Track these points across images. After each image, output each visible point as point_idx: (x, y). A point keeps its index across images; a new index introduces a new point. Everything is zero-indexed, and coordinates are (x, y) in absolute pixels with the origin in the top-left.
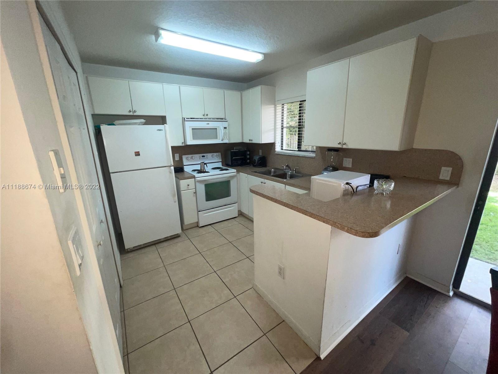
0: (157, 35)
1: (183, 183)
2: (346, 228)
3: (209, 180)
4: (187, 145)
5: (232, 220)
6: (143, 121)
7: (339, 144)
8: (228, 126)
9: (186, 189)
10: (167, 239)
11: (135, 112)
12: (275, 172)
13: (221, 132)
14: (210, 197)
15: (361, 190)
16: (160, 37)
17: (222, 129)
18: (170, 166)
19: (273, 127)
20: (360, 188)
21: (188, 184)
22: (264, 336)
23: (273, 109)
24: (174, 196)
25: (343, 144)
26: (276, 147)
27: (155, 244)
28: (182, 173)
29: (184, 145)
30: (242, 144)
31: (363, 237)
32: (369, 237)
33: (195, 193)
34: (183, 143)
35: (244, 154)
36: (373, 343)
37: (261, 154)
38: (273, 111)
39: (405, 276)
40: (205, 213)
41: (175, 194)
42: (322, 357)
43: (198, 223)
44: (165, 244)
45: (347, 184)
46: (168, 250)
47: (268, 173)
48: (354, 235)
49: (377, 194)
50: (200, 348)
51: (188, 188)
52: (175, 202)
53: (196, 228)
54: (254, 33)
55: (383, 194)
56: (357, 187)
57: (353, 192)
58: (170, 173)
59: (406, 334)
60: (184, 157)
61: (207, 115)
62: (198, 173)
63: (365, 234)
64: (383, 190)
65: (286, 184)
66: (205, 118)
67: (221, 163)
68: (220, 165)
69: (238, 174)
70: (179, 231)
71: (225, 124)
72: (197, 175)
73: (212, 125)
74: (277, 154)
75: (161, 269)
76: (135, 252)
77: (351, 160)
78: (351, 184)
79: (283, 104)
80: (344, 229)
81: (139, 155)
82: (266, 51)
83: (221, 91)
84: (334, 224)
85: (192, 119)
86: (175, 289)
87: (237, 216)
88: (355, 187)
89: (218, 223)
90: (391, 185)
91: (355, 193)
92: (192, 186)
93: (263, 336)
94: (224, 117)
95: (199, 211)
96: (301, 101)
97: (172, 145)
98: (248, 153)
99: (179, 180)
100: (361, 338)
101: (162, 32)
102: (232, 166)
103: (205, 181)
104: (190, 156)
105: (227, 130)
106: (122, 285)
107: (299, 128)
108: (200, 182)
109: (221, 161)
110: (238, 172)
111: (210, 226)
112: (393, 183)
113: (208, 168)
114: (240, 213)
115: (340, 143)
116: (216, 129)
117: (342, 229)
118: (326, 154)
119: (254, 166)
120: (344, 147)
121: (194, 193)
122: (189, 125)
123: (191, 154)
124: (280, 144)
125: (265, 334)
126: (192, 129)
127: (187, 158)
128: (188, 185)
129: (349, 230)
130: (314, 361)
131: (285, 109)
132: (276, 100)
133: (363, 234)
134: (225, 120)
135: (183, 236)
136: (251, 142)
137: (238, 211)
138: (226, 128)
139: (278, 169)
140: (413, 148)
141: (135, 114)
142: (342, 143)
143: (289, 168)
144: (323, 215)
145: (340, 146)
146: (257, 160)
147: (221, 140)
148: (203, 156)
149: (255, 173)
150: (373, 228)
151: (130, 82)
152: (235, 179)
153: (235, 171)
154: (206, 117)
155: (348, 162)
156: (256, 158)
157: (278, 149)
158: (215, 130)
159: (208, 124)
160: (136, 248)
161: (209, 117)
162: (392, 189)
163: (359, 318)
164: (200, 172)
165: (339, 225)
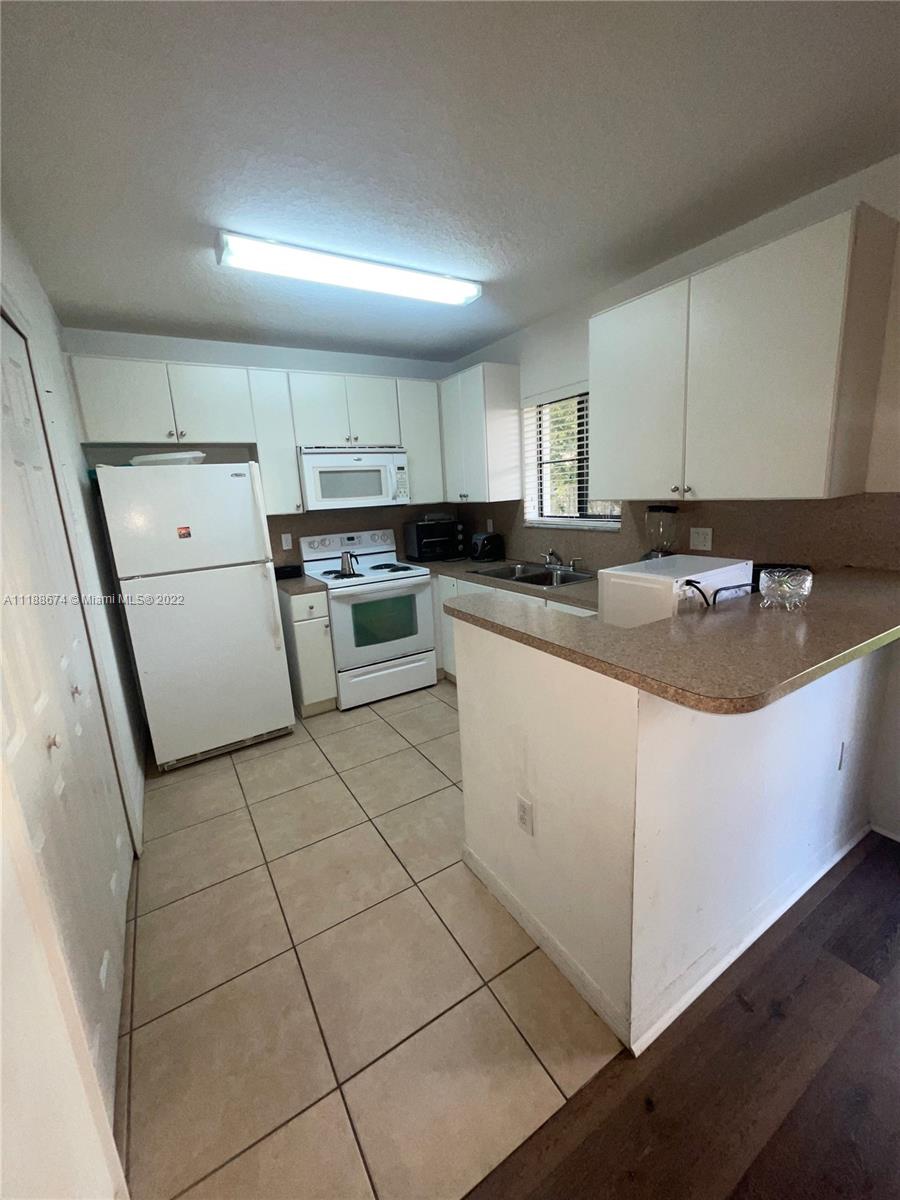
0: (219, 247)
1: (299, 603)
2: (672, 690)
3: (363, 594)
4: (308, 511)
5: (424, 692)
6: (199, 454)
7: (673, 491)
8: (408, 463)
9: (305, 618)
10: (260, 741)
11: (182, 435)
12: (524, 571)
13: (390, 480)
14: (365, 635)
15: (726, 600)
16: (225, 252)
17: (394, 470)
18: (264, 562)
19: (518, 463)
20: (724, 595)
21: (310, 604)
22: (483, 989)
23: (516, 418)
24: (275, 633)
25: (685, 491)
26: (526, 511)
27: (230, 753)
28: (298, 579)
29: (301, 511)
30: (444, 507)
31: (717, 710)
32: (732, 713)
33: (329, 626)
34: (298, 507)
35: (447, 529)
36: (778, 1011)
37: (490, 529)
38: (517, 424)
39: (867, 829)
40: (356, 677)
41: (277, 629)
42: (638, 1048)
43: (337, 700)
44: (255, 752)
45: (689, 583)
46: (260, 768)
47: (508, 574)
48: (692, 707)
49: (770, 607)
50: (315, 1020)
51: (311, 613)
52: (278, 648)
53: (332, 713)
54: (450, 230)
55: (783, 607)
56: (716, 592)
57: (705, 605)
58: (266, 576)
59: (872, 986)
60: (304, 542)
61: (356, 439)
62: (336, 578)
63: (722, 704)
64: (783, 597)
65: (546, 597)
66: (353, 447)
67: (394, 554)
68: (392, 559)
69: (435, 580)
70: (288, 719)
71: (401, 460)
72: (331, 582)
73: (368, 462)
74: (530, 528)
75: (238, 814)
76: (180, 773)
77: (709, 531)
78: (699, 583)
79: (540, 406)
80: (667, 692)
81: (189, 535)
82: (485, 274)
83: (388, 383)
84: (641, 682)
85: (320, 449)
86: (266, 863)
87: (435, 682)
88: (709, 593)
89: (388, 701)
90: (804, 581)
91: (711, 608)
92: (321, 608)
93: (481, 987)
94: (398, 443)
95: (339, 672)
96: (580, 395)
97: (271, 513)
98: (460, 527)
99: (287, 595)
100: (746, 998)
101: (228, 238)
102: (420, 560)
103: (351, 596)
104: (318, 538)
105: (405, 474)
106: (139, 852)
107: (580, 461)
108: (340, 598)
109: (394, 549)
110: (434, 573)
111: (366, 709)
112: (808, 575)
113: (362, 566)
114: (442, 677)
115: (676, 489)
116: (379, 471)
117: (662, 692)
118: (643, 520)
119: (476, 559)
120: (688, 497)
121: (327, 627)
122: (313, 465)
123: (320, 534)
124: (536, 503)
125: (486, 984)
126: (321, 472)
127: (311, 545)
128: (312, 608)
129: (679, 694)
130: (615, 1058)
131: (546, 418)
132: (522, 397)
133: (718, 703)
134: (400, 450)
135: (300, 732)
136: (464, 500)
137: (438, 670)
138: (402, 468)
139: (532, 563)
140: (865, 493)
141: (183, 441)
142: (681, 488)
143: (559, 559)
144: (613, 660)
145: (676, 496)
146: (480, 543)
147: (391, 497)
148: (352, 539)
149: (473, 575)
150: (744, 687)
151: (169, 366)
152: (428, 590)
153: (426, 570)
154: (354, 443)
155: (702, 537)
156: (479, 539)
157: (531, 514)
158: (376, 473)
159: (359, 460)
160: (184, 764)
161: (360, 443)
162: (806, 593)
163: (740, 942)
164: (341, 575)
165: (653, 683)
